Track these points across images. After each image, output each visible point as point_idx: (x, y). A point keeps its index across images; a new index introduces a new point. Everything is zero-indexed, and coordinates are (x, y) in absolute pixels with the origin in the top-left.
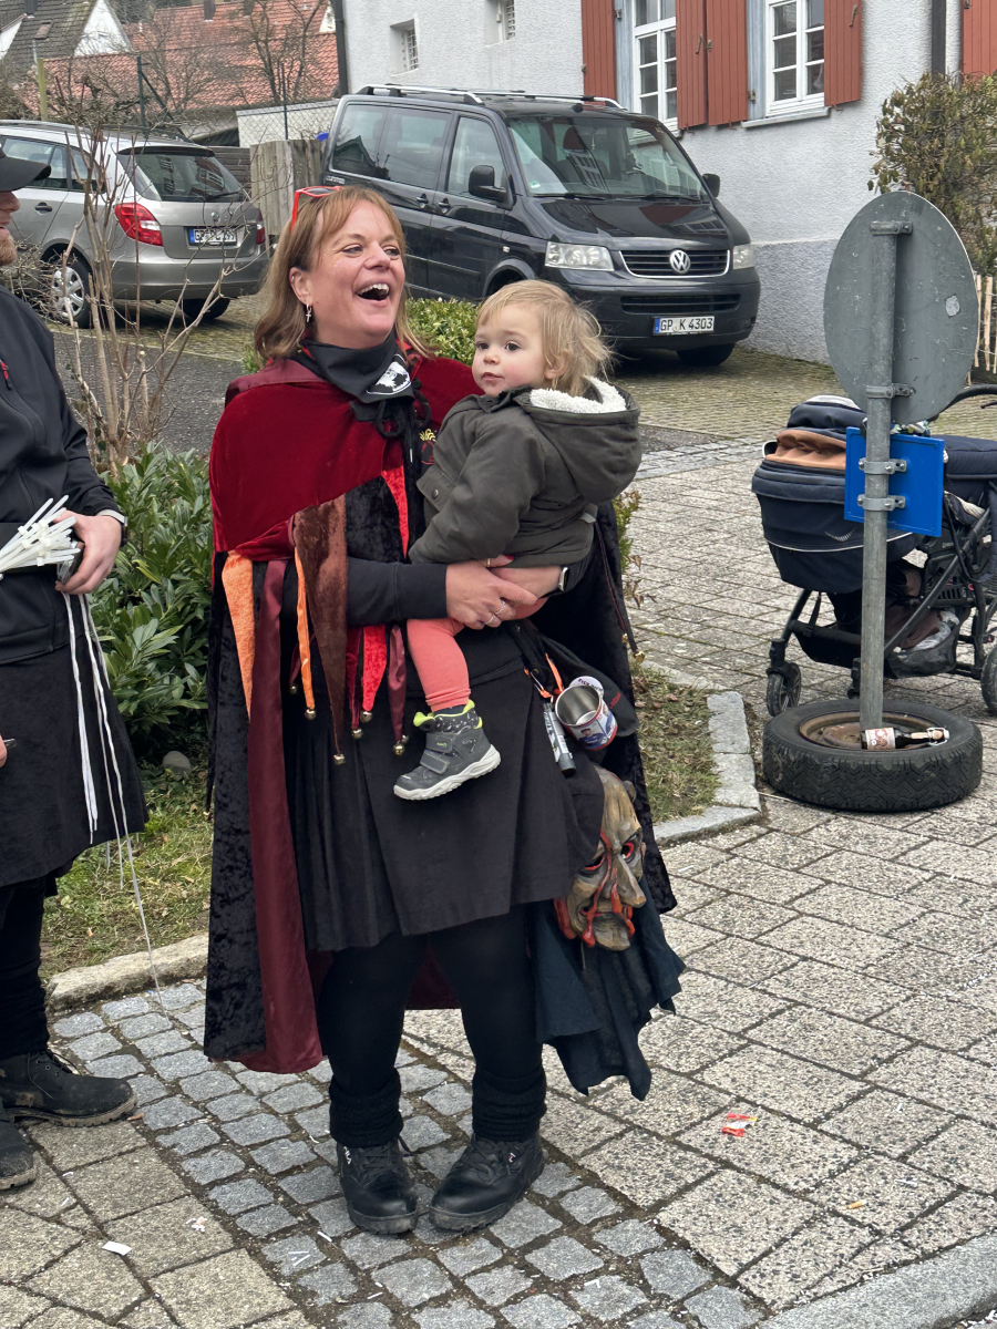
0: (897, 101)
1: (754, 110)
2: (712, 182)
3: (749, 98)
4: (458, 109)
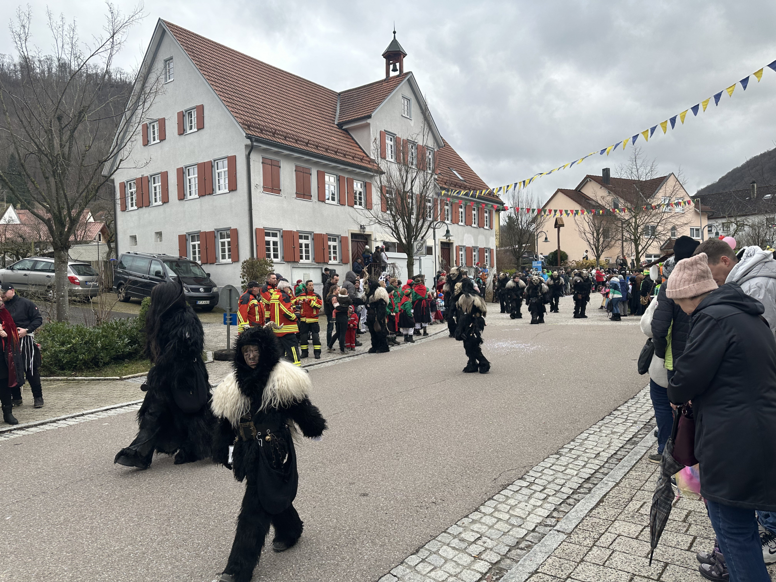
0: (245, 262)
1: (217, 261)
2: (209, 275)
3: (216, 259)
4: (152, 259)
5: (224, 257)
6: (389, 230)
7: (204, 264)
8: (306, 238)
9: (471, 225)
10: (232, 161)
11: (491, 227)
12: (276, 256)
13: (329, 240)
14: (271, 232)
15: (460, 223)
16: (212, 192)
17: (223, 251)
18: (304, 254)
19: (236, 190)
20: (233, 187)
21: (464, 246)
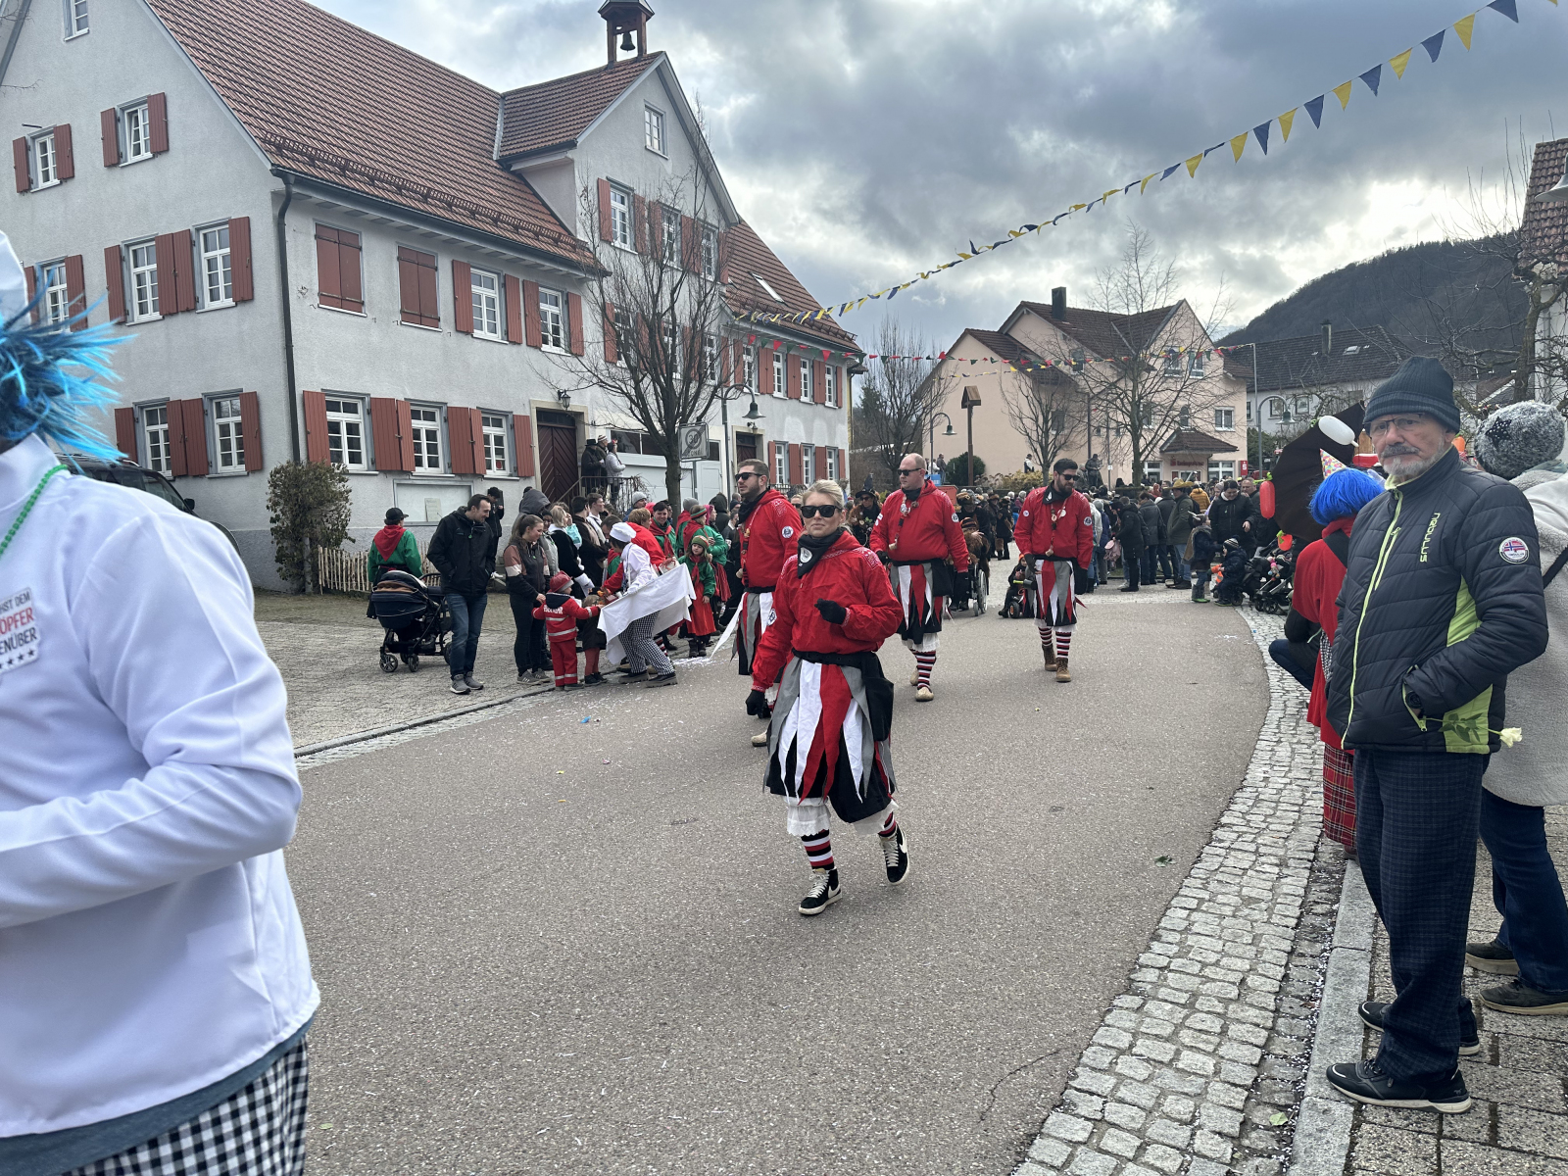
0: (277, 472)
1: (211, 470)
2: (190, 502)
3: (209, 464)
5: (227, 461)
6: (623, 402)
7: (180, 477)
8: (430, 417)
9: (798, 399)
10: (239, 231)
11: (838, 404)
12: (355, 458)
13: (486, 422)
14: (342, 400)
15: (776, 394)
16: (192, 306)
17: (226, 445)
18: (425, 455)
19: (251, 299)
20: (243, 293)
21: (784, 443)
